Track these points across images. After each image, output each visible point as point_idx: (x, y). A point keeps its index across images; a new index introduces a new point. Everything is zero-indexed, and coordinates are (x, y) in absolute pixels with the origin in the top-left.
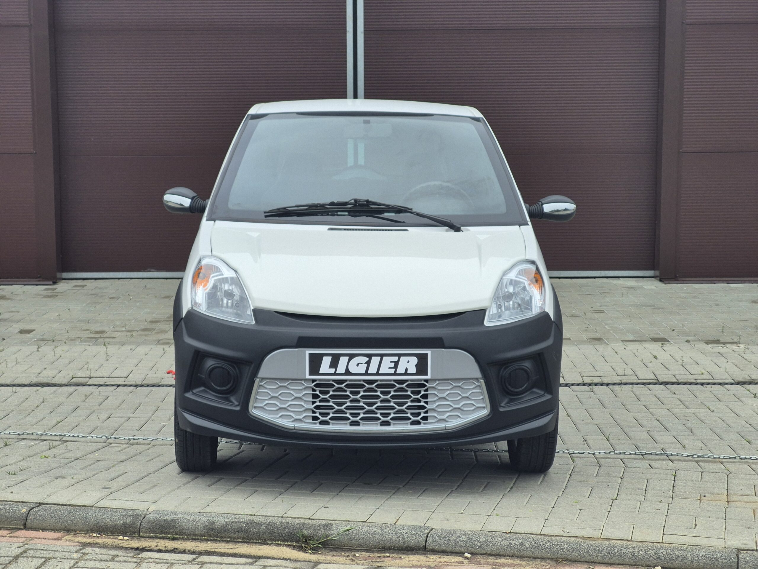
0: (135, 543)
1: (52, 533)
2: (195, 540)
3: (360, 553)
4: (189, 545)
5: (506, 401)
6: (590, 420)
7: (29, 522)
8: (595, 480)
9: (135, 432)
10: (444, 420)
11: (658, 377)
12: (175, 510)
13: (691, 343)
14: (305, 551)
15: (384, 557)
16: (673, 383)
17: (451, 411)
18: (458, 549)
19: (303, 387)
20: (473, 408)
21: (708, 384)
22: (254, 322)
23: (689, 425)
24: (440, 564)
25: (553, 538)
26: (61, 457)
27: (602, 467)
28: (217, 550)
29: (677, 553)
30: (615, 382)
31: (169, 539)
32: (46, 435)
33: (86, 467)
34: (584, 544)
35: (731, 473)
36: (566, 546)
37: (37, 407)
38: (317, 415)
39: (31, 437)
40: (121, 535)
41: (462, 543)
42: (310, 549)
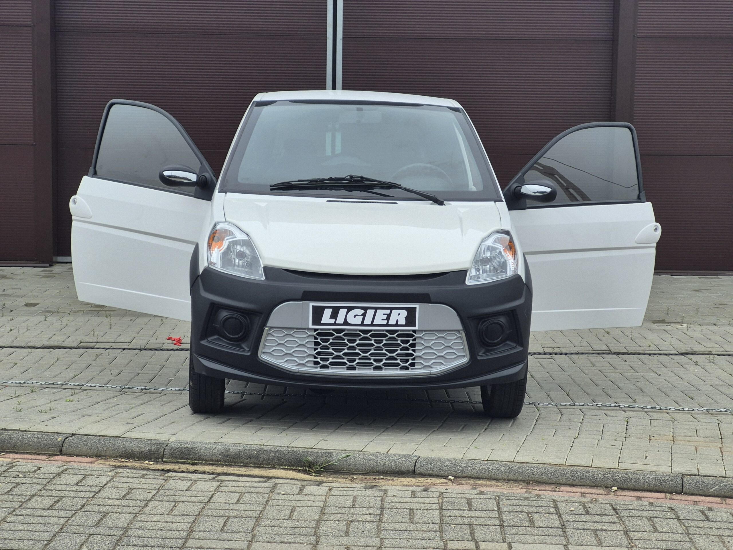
0: (160, 467)
1: (85, 458)
2: (213, 464)
3: (357, 476)
4: (208, 468)
5: (483, 351)
6: (552, 381)
7: (64, 449)
8: (558, 424)
9: (146, 384)
10: (429, 366)
11: (611, 348)
12: (194, 441)
14: (309, 474)
15: (379, 479)
16: (624, 354)
17: (435, 358)
18: (443, 473)
19: (307, 335)
20: (455, 356)
21: (655, 354)
22: (264, 278)
23: (639, 384)
24: (428, 484)
25: (525, 464)
26: (84, 401)
27: (564, 415)
28: (232, 472)
29: (630, 476)
30: (572, 352)
31: (189, 464)
32: (66, 384)
33: (108, 409)
34: (552, 469)
35: (675, 420)
36: (535, 471)
37: (53, 364)
38: (318, 360)
39: (53, 386)
40: (147, 460)
41: (446, 468)
42: (314, 472)
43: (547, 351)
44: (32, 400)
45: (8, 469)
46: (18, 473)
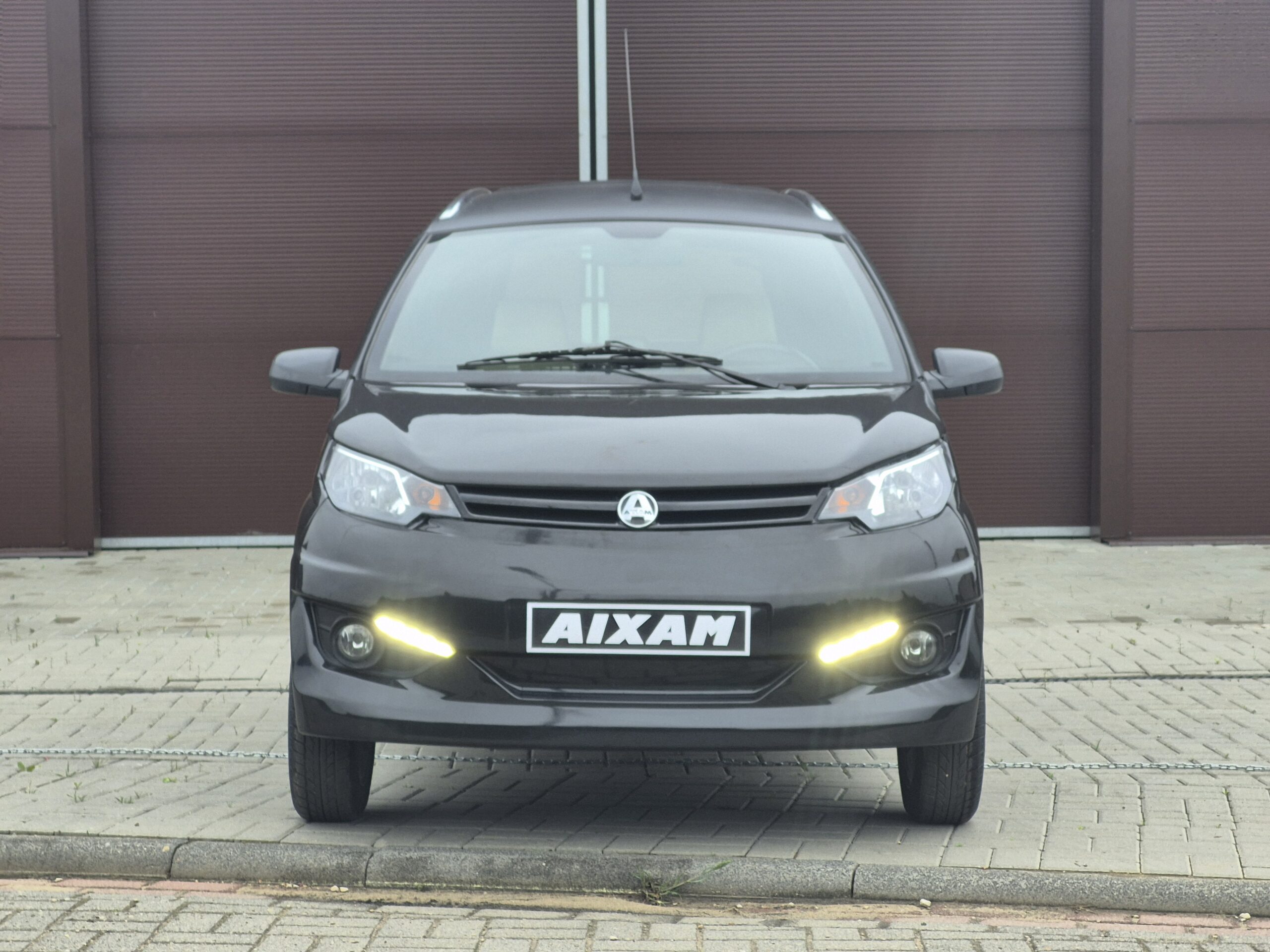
0: (362, 896)
1: (217, 884)
2: (461, 889)
3: (743, 904)
4: (455, 897)
6: (1056, 726)
7: (175, 867)
8: (1098, 801)
11: (1146, 668)
12: (421, 845)
13: (1184, 623)
14: (649, 902)
15: (786, 908)
18: (908, 894)
24: (883, 916)
25: (1063, 874)
26: (197, 780)
27: (1103, 785)
28: (503, 902)
33: (244, 793)
39: (134, 756)
40: (334, 883)
41: (913, 884)
42: (660, 899)
44: (99, 780)
45: (74, 907)
46: (95, 914)
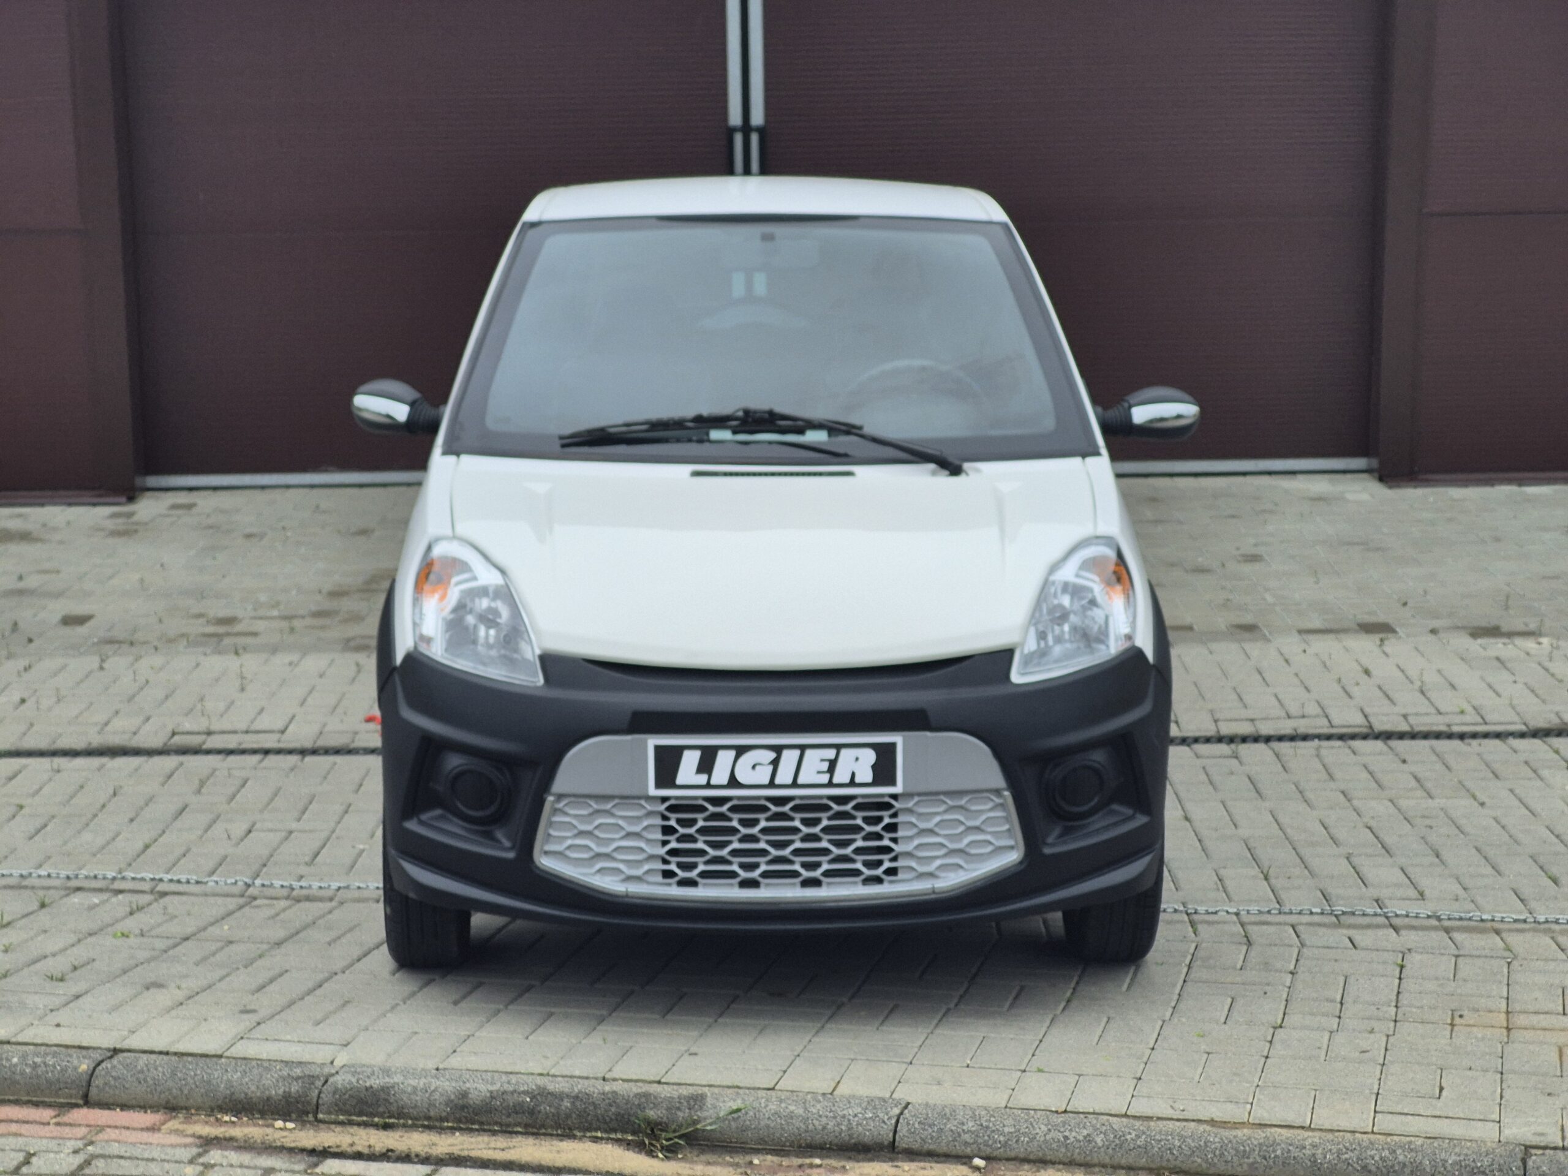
0: (309, 1138)
1: (142, 1114)
2: (429, 1128)
3: (762, 1157)
4: (417, 1141)
5: (1057, 832)
6: (1230, 829)
7: (93, 1091)
8: (1238, 979)
9: (303, 870)
10: (931, 875)
11: (1372, 719)
12: (388, 1064)
13: (1442, 635)
14: (651, 1154)
15: (811, 1166)
16: (1401, 736)
17: (945, 855)
18: (959, 1149)
19: (643, 812)
20: (990, 849)
21: (1474, 736)
22: (542, 682)
25: (1152, 1124)
26: (153, 933)
27: (1254, 947)
28: (473, 1154)
29: (1401, 1158)
30: (1283, 732)
31: (376, 1126)
32: (123, 878)
33: (205, 959)
34: (1216, 1137)
35: (1515, 958)
36: (1177, 1143)
37: (104, 806)
38: (673, 867)
39: (93, 885)
40: (281, 1117)
41: (967, 1137)
42: (662, 1150)
43: (1226, 729)
44: (37, 934)
